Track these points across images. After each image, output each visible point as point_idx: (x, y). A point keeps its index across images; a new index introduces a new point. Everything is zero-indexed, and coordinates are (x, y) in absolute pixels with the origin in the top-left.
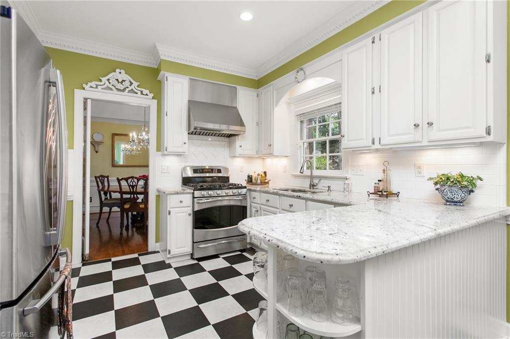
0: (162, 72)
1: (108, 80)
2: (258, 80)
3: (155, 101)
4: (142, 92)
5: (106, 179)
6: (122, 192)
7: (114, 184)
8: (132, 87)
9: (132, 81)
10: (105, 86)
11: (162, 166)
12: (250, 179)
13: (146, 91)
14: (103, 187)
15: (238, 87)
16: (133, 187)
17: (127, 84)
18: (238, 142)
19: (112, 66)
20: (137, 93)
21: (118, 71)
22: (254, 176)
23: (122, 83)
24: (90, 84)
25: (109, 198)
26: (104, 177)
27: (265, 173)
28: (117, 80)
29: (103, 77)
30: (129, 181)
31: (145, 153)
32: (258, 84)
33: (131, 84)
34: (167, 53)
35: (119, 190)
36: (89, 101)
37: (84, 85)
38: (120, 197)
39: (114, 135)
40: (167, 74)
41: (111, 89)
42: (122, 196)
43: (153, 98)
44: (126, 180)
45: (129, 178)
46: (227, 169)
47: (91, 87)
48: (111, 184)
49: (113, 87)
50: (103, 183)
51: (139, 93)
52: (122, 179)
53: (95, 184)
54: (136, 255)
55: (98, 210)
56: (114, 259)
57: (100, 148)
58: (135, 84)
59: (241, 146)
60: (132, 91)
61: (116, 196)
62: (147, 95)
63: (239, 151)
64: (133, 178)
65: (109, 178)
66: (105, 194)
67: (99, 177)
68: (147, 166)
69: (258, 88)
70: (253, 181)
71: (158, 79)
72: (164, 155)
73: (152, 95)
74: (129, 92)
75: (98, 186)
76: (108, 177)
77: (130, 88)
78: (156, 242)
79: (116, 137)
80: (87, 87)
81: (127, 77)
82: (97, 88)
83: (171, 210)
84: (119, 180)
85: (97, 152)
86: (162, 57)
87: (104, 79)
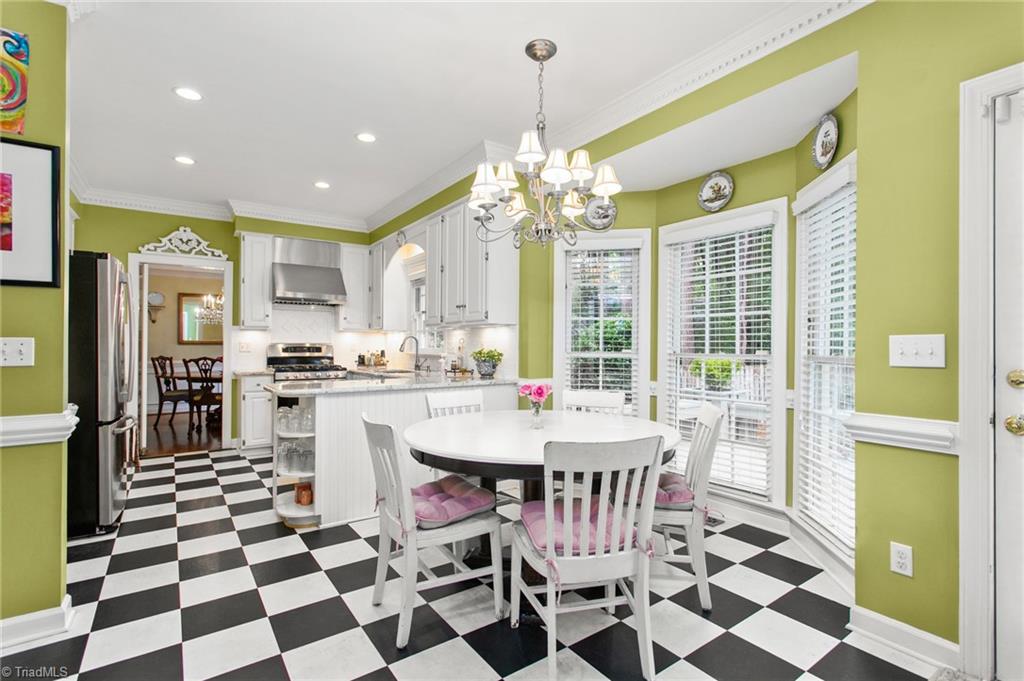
0: (237, 231)
1: (170, 240)
2: (370, 234)
3: (231, 263)
4: (213, 253)
5: (168, 362)
6: (190, 380)
7: (180, 370)
8: (201, 247)
9: (200, 240)
10: (166, 248)
11: (240, 344)
12: (362, 361)
13: (217, 252)
14: (164, 373)
15: (342, 244)
16: (206, 371)
17: (194, 244)
18: (343, 311)
19: (174, 223)
20: (206, 255)
21: (182, 229)
22: (367, 356)
23: (187, 243)
24: (147, 247)
25: (172, 389)
26: (165, 359)
27: (383, 352)
28: (181, 240)
29: (163, 237)
30: (201, 362)
31: (218, 328)
32: (369, 238)
33: (199, 243)
34: (242, 209)
35: (186, 375)
36: (146, 267)
37: (140, 248)
38: (187, 388)
39: (181, 296)
40: (243, 233)
41: (174, 251)
42: (190, 386)
43: (228, 260)
44: (196, 361)
45: (201, 359)
46: (329, 347)
47: (149, 250)
48: (176, 370)
49: (176, 249)
50: (163, 368)
51: (210, 254)
52: (190, 361)
53: (153, 371)
54: (206, 452)
55: (155, 410)
56: (176, 455)
57: (159, 316)
58: (204, 244)
59: (345, 319)
60: (200, 252)
61: (183, 385)
62: (219, 256)
63: (342, 324)
64: (205, 359)
65: (174, 362)
66: (167, 383)
67: (157, 359)
68: (221, 343)
69: (370, 244)
70: (366, 362)
71: (235, 235)
72: (242, 330)
73: (227, 256)
74: (196, 253)
75: (157, 372)
76: (171, 359)
77: (198, 249)
78: (233, 437)
79: (184, 298)
80: (143, 250)
81: (194, 236)
82: (155, 250)
83: (247, 394)
84: (186, 363)
85: (154, 322)
86: (236, 214)
87: (165, 240)
